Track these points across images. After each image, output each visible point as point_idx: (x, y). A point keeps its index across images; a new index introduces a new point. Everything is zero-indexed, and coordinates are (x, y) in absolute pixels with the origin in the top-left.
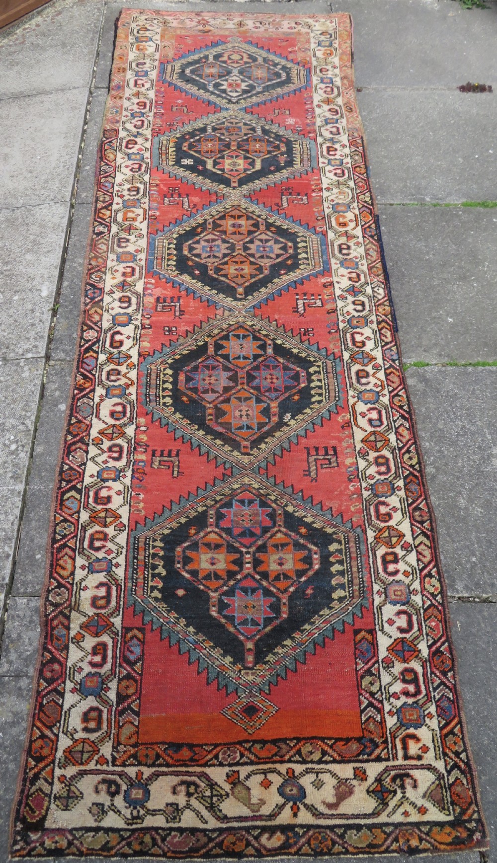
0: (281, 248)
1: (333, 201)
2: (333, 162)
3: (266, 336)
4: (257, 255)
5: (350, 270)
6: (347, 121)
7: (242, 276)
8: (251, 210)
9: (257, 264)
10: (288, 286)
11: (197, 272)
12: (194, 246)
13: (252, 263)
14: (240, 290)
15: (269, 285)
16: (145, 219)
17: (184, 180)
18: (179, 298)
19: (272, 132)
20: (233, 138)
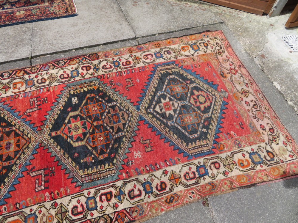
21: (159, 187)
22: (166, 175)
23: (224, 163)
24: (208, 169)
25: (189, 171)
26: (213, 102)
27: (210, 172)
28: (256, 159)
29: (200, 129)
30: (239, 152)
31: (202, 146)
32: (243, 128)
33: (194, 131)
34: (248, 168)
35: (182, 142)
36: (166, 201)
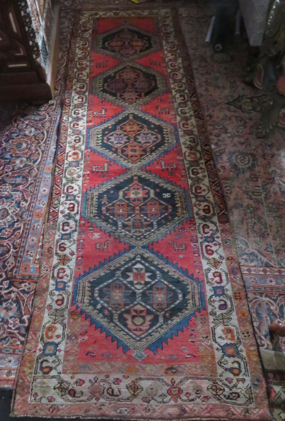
0: (110, 139)
1: (78, 169)
2: (72, 198)
3: (120, 100)
4: (122, 135)
5: (77, 129)
6: (54, 237)
7: (130, 124)
8: (126, 161)
9: (123, 131)
10: (108, 121)
11: (152, 126)
12: (156, 140)
13: (125, 131)
14: (131, 118)
15: (117, 121)
16: (185, 153)
17: (167, 181)
18: (159, 113)
19: (111, 224)
20: (138, 217)
21: (62, 245)
22: (70, 254)
23: (58, 311)
24: (60, 291)
25: (65, 274)
26: (130, 333)
27: (57, 293)
28: (50, 349)
29: (102, 302)
30: (63, 334)
31: (84, 295)
32: (87, 355)
33: (102, 295)
34: (44, 333)
35: (94, 278)
36: (50, 247)
